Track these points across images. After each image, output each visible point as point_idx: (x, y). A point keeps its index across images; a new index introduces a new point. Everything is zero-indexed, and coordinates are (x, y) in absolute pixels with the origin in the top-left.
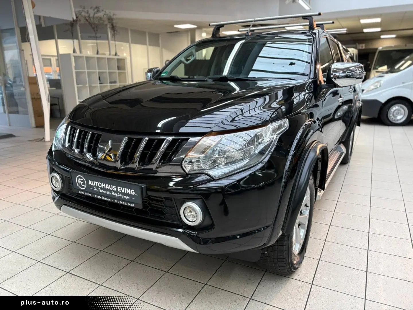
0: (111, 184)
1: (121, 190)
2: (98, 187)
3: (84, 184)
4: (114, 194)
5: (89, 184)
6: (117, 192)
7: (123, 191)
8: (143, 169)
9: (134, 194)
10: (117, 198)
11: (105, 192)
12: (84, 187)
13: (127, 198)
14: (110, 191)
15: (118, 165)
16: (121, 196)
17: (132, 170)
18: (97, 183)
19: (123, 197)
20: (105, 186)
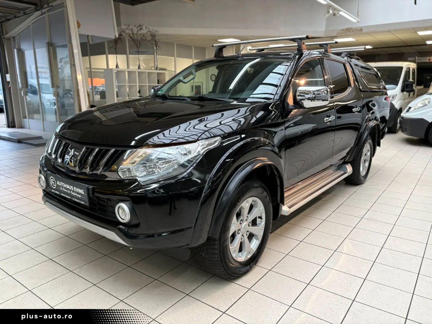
0: (70, 185)
1: (76, 190)
2: (63, 187)
3: (55, 184)
4: (72, 193)
5: (58, 184)
6: (73, 191)
7: (77, 191)
8: (91, 174)
9: (83, 194)
10: (74, 196)
11: (67, 191)
12: (54, 186)
13: (80, 196)
14: (70, 190)
15: (77, 169)
16: (76, 194)
17: (85, 174)
18: (62, 183)
19: (78, 195)
20: (66, 186)
